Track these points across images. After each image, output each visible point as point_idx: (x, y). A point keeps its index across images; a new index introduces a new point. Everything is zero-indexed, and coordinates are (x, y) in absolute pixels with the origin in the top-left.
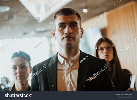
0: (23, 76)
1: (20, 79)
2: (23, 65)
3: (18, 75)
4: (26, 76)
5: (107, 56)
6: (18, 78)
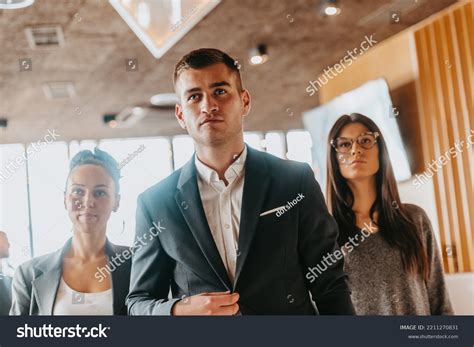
2: (100, 188)
6: (83, 218)
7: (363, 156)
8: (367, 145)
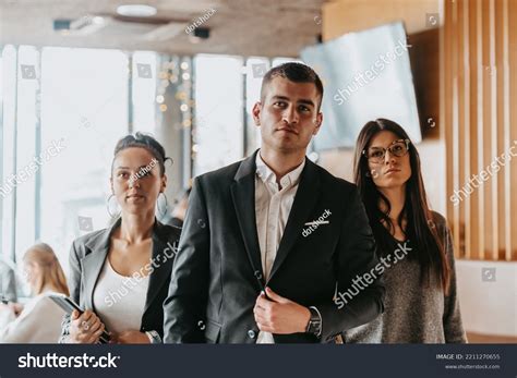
0: (142, 197)
1: (135, 203)
3: (131, 192)
4: (149, 198)
5: (394, 171)
6: (131, 200)
7: (396, 164)
8: (399, 153)
